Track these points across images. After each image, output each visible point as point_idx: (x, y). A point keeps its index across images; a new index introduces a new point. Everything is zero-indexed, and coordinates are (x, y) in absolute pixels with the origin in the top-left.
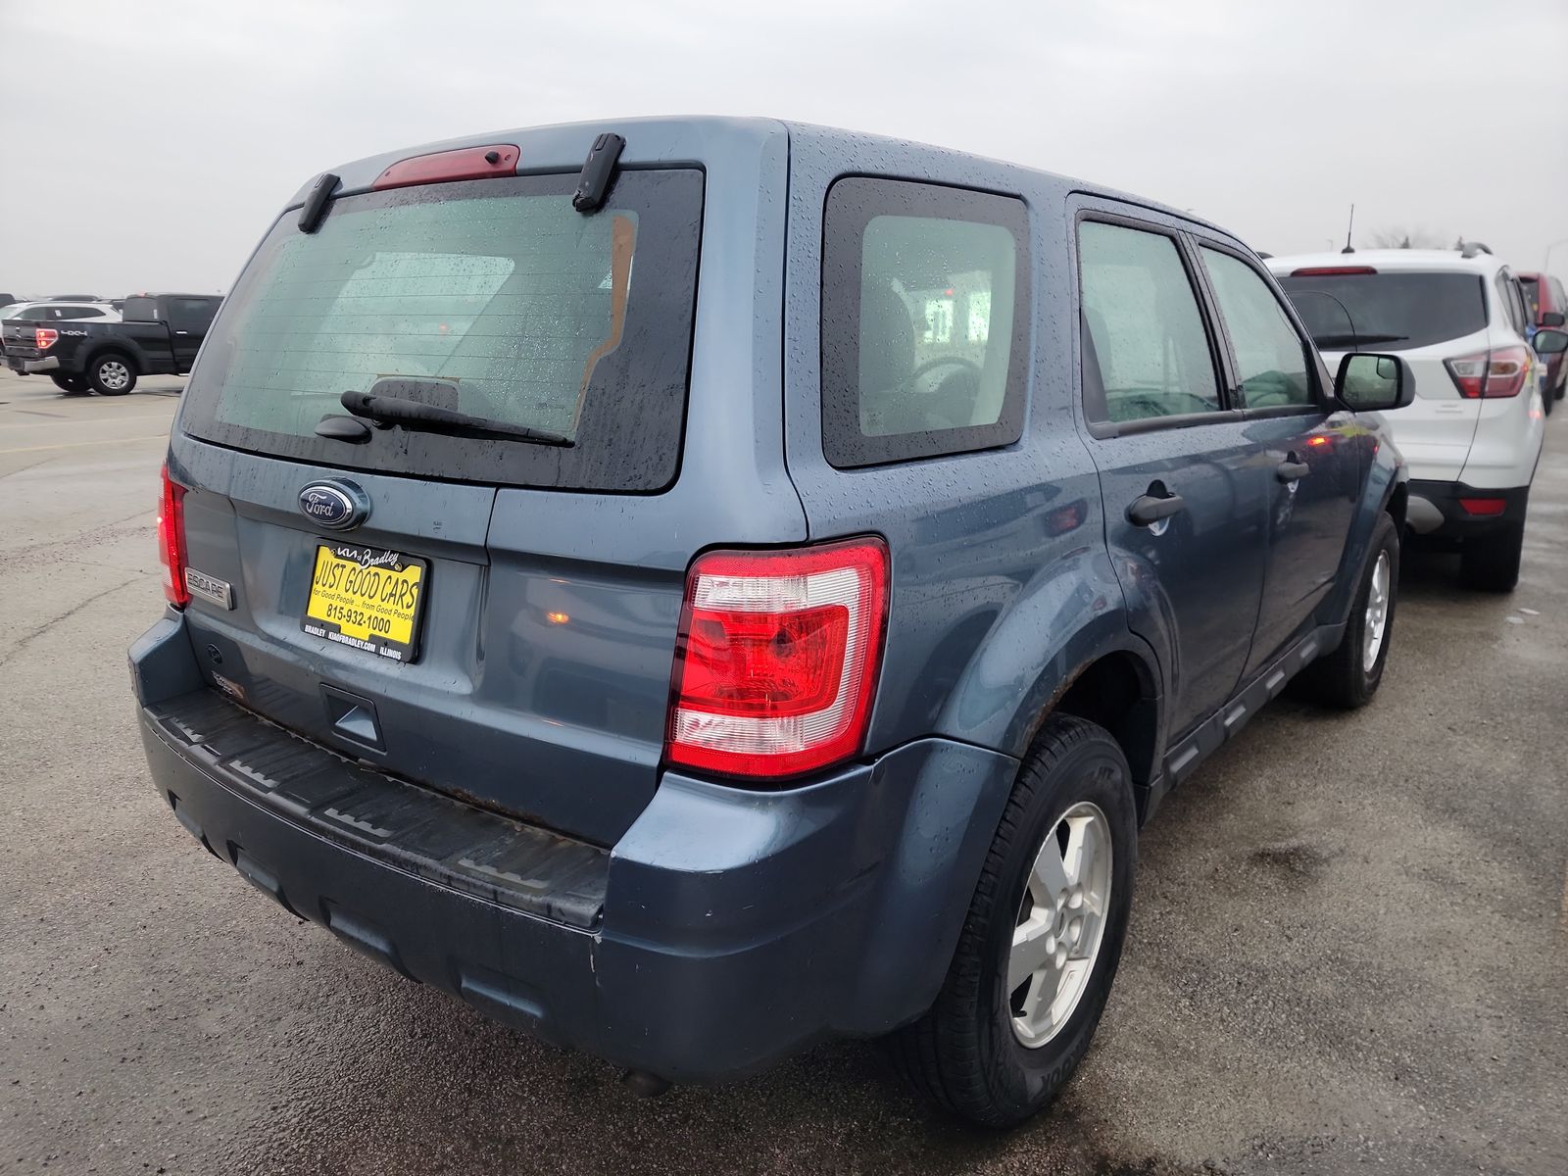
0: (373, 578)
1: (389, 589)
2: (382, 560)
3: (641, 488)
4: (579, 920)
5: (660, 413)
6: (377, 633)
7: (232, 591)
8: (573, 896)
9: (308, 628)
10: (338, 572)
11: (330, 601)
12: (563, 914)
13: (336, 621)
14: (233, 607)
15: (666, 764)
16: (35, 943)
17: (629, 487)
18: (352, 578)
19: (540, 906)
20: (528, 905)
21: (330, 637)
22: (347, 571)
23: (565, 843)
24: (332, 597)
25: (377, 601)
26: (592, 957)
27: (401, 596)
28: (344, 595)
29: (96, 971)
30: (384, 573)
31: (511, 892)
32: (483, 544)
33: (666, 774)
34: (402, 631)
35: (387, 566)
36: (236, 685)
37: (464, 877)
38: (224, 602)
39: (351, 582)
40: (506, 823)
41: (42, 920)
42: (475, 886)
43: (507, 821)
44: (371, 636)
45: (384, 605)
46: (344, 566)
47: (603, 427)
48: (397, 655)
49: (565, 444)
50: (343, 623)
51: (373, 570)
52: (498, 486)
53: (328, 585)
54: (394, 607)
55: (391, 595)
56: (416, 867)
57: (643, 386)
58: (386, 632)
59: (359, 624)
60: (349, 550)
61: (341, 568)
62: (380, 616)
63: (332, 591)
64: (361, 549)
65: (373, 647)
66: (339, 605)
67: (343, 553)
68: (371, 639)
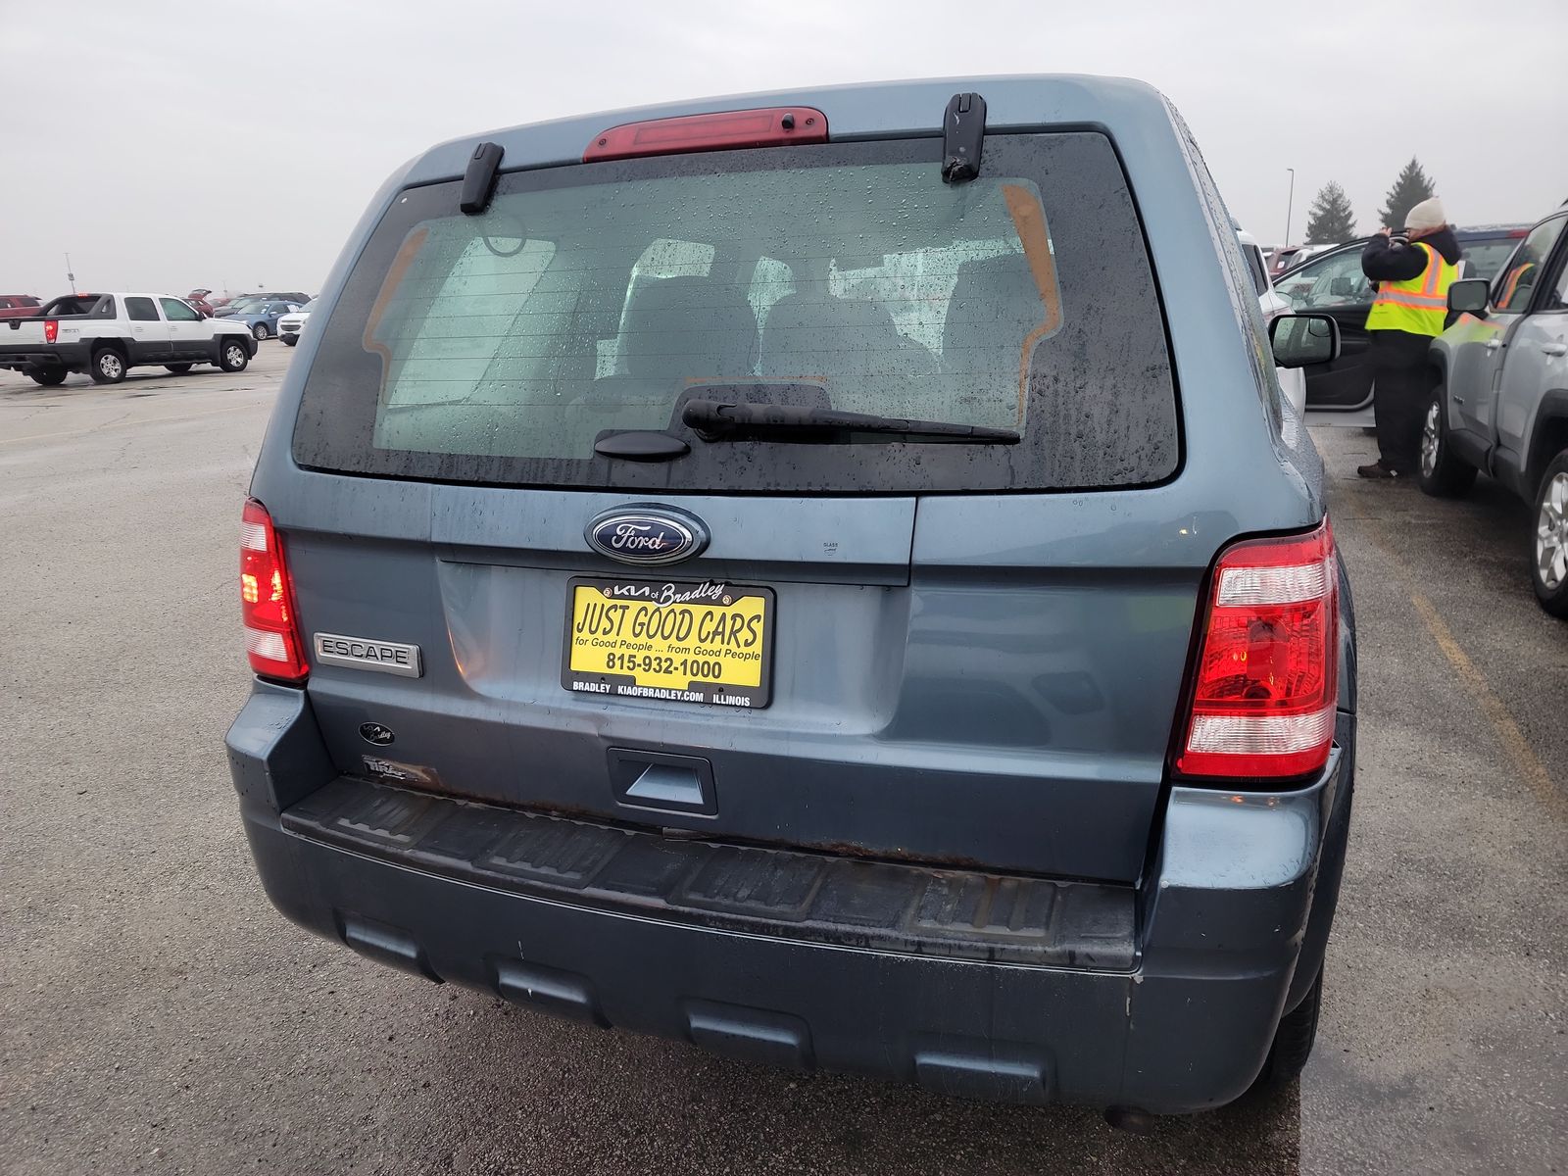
0: (679, 618)
1: (710, 626)
2: (696, 594)
3: (1135, 481)
4: (1116, 963)
5: (1144, 398)
6: (700, 678)
7: (421, 654)
8: (1095, 938)
9: (577, 686)
10: (616, 616)
11: (611, 650)
12: (1092, 959)
13: (626, 672)
14: (422, 674)
15: (1171, 777)
16: (47, 1141)
17: (1118, 481)
18: (642, 619)
19: (1059, 956)
20: (1040, 958)
21: (620, 691)
22: (630, 615)
23: (1009, 882)
24: (613, 645)
25: (692, 641)
26: (1129, 999)
27: (734, 633)
28: (632, 640)
29: (162, 1155)
30: (699, 611)
31: (1015, 947)
32: (908, 562)
33: (1175, 789)
34: (745, 672)
35: (706, 601)
36: (421, 768)
37: (941, 941)
38: (411, 666)
39: (642, 624)
40: (915, 872)
41: (33, 1109)
42: (960, 947)
43: (915, 870)
44: (691, 684)
45: (707, 645)
46: (625, 608)
47: (1064, 419)
48: (746, 702)
49: (1011, 440)
50: (638, 673)
51: (679, 608)
52: (918, 494)
53: (600, 630)
54: (725, 647)
55: (716, 633)
56: (865, 940)
57: (1113, 369)
58: (718, 677)
59: (667, 671)
60: (633, 588)
61: (620, 611)
62: (701, 659)
63: (611, 638)
64: (657, 584)
65: (699, 697)
66: (627, 652)
67: (624, 591)
68: (693, 687)
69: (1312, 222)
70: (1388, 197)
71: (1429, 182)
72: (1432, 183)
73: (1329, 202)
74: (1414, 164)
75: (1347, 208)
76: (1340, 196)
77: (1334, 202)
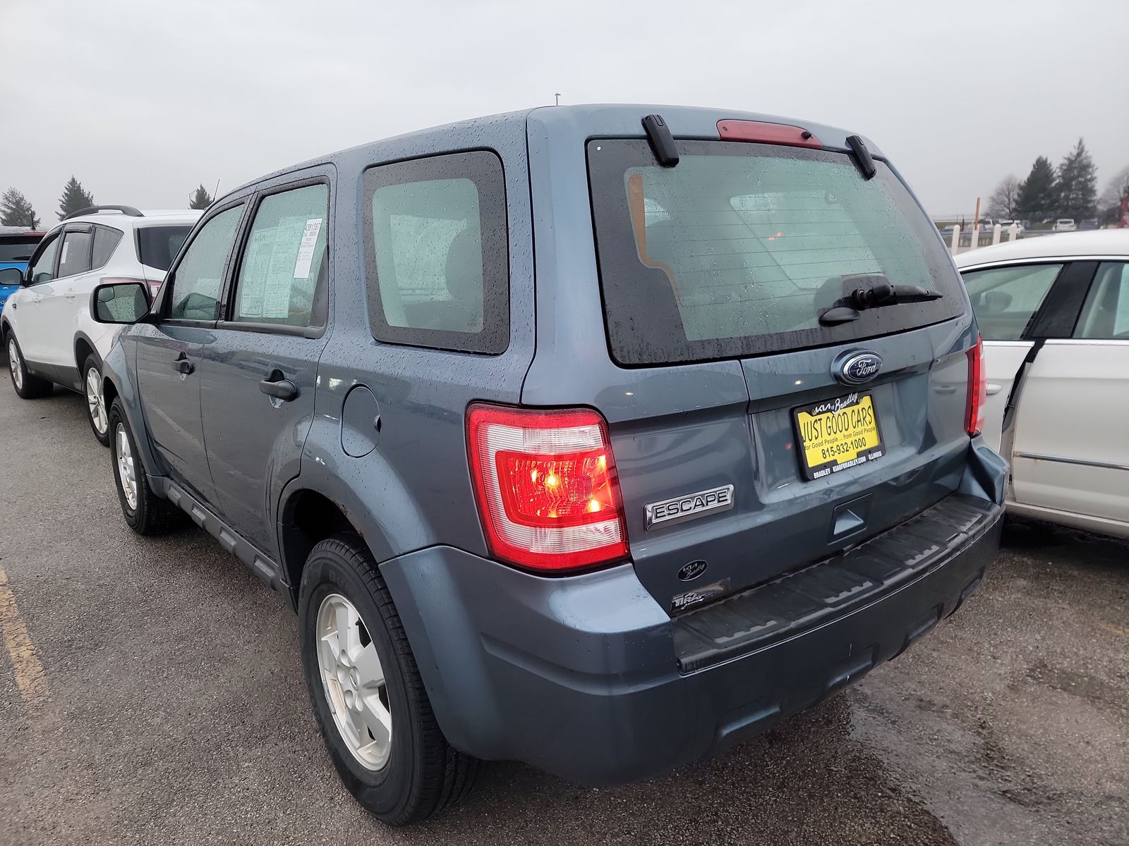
0: (843, 417)
1: (855, 418)
2: (848, 402)
6: (860, 449)
7: (735, 490)
9: (815, 475)
10: (818, 426)
11: (822, 448)
13: (832, 458)
18: (829, 424)
21: (834, 471)
22: (823, 422)
24: (821, 444)
25: (851, 430)
27: (864, 419)
28: (829, 438)
30: (849, 410)
34: (873, 438)
35: (851, 404)
38: (730, 501)
39: (830, 427)
44: (858, 453)
45: (857, 429)
46: (820, 420)
48: (877, 454)
50: (837, 457)
51: (842, 411)
53: (814, 438)
54: (863, 427)
55: (858, 421)
58: (865, 445)
59: (847, 451)
60: (823, 406)
61: (819, 422)
62: (857, 438)
63: (820, 440)
64: (831, 400)
65: (863, 459)
66: (829, 446)
67: (820, 409)
68: (859, 455)
69: (4, 217)
70: (61, 203)
71: (89, 194)
72: (90, 196)
73: (13, 203)
74: (73, 180)
75: (29, 208)
76: (22, 199)
77: (18, 203)
